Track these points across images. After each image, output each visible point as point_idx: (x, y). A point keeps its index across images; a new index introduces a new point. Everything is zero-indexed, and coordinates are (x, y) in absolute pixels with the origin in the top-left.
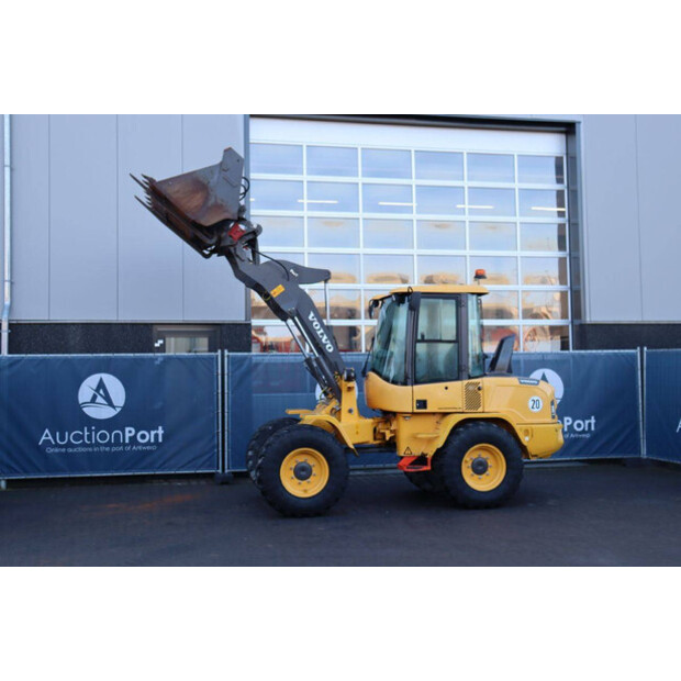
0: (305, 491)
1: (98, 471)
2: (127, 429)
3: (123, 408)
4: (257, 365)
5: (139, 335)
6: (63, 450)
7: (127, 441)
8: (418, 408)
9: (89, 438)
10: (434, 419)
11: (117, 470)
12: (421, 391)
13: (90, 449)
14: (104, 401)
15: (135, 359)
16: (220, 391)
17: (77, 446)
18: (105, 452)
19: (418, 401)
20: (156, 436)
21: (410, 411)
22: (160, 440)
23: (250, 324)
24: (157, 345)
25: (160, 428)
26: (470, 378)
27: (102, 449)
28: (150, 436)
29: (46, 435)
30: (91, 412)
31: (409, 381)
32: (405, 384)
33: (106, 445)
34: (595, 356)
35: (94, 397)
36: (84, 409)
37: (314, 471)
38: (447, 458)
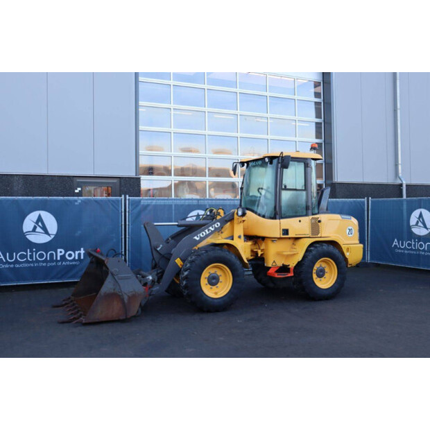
0: (216, 293)
1: (39, 280)
2: (59, 250)
3: (56, 235)
4: (148, 205)
5: (64, 184)
6: (12, 266)
7: (59, 259)
8: (283, 234)
9: (31, 257)
11: (52, 279)
12: (286, 223)
13: (32, 265)
14: (42, 231)
15: (64, 201)
16: (123, 223)
17: (22, 262)
18: (42, 266)
19: (283, 230)
20: (79, 254)
21: (279, 236)
22: (82, 258)
23: (139, 178)
24: (76, 191)
25: (82, 249)
26: (313, 214)
27: (41, 264)
28: (75, 255)
30: (33, 238)
31: (278, 216)
32: (274, 218)
33: (43, 262)
35: (35, 228)
36: (27, 236)
37: (221, 279)
38: (304, 267)
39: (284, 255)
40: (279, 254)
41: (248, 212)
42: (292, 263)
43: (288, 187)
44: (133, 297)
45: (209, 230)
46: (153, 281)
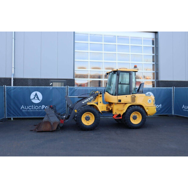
0: (88, 124)
2: (43, 106)
3: (42, 100)
4: (76, 90)
5: (46, 82)
6: (27, 111)
7: (43, 109)
8: (119, 102)
9: (33, 108)
10: (123, 105)
12: (120, 97)
13: (33, 111)
14: (37, 99)
15: (45, 88)
17: (30, 110)
18: (37, 111)
19: (119, 100)
21: (117, 102)
23: (74, 79)
24: (51, 84)
26: (133, 94)
29: (22, 107)
30: (34, 101)
31: (116, 95)
32: (115, 95)
33: (37, 110)
34: (162, 89)
35: (34, 98)
36: (32, 101)
37: (91, 118)
38: (126, 115)
39: (119, 110)
40: (117, 110)
41: (106, 93)
42: (122, 114)
43: (121, 83)
44: (54, 123)
45: (88, 100)
46: (65, 118)
